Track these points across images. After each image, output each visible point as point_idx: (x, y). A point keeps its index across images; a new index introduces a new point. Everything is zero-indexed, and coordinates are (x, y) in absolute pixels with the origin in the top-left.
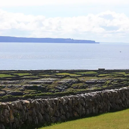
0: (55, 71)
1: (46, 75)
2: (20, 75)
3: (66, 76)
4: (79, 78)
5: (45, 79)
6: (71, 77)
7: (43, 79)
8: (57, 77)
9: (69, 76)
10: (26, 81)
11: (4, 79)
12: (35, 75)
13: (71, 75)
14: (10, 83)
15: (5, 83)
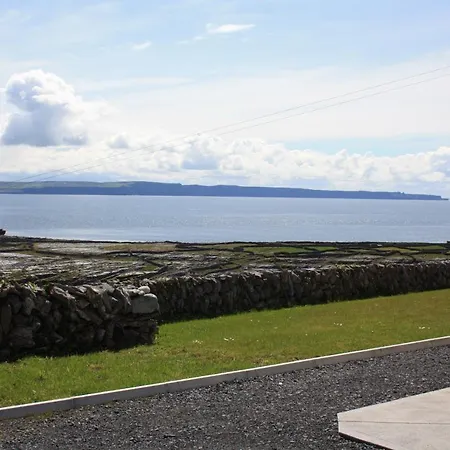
0: (375, 245)
1: (361, 251)
2: (320, 249)
3: (393, 253)
4: (415, 256)
5: (359, 256)
6: (402, 254)
7: (356, 257)
8: (379, 253)
9: (398, 252)
10: (329, 259)
11: (296, 255)
12: (343, 250)
13: (403, 251)
14: (303, 262)
15: (296, 262)
